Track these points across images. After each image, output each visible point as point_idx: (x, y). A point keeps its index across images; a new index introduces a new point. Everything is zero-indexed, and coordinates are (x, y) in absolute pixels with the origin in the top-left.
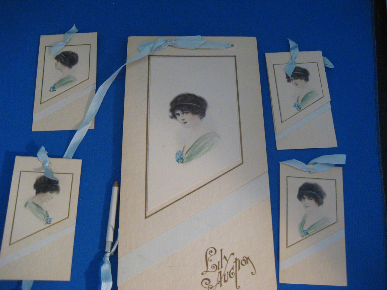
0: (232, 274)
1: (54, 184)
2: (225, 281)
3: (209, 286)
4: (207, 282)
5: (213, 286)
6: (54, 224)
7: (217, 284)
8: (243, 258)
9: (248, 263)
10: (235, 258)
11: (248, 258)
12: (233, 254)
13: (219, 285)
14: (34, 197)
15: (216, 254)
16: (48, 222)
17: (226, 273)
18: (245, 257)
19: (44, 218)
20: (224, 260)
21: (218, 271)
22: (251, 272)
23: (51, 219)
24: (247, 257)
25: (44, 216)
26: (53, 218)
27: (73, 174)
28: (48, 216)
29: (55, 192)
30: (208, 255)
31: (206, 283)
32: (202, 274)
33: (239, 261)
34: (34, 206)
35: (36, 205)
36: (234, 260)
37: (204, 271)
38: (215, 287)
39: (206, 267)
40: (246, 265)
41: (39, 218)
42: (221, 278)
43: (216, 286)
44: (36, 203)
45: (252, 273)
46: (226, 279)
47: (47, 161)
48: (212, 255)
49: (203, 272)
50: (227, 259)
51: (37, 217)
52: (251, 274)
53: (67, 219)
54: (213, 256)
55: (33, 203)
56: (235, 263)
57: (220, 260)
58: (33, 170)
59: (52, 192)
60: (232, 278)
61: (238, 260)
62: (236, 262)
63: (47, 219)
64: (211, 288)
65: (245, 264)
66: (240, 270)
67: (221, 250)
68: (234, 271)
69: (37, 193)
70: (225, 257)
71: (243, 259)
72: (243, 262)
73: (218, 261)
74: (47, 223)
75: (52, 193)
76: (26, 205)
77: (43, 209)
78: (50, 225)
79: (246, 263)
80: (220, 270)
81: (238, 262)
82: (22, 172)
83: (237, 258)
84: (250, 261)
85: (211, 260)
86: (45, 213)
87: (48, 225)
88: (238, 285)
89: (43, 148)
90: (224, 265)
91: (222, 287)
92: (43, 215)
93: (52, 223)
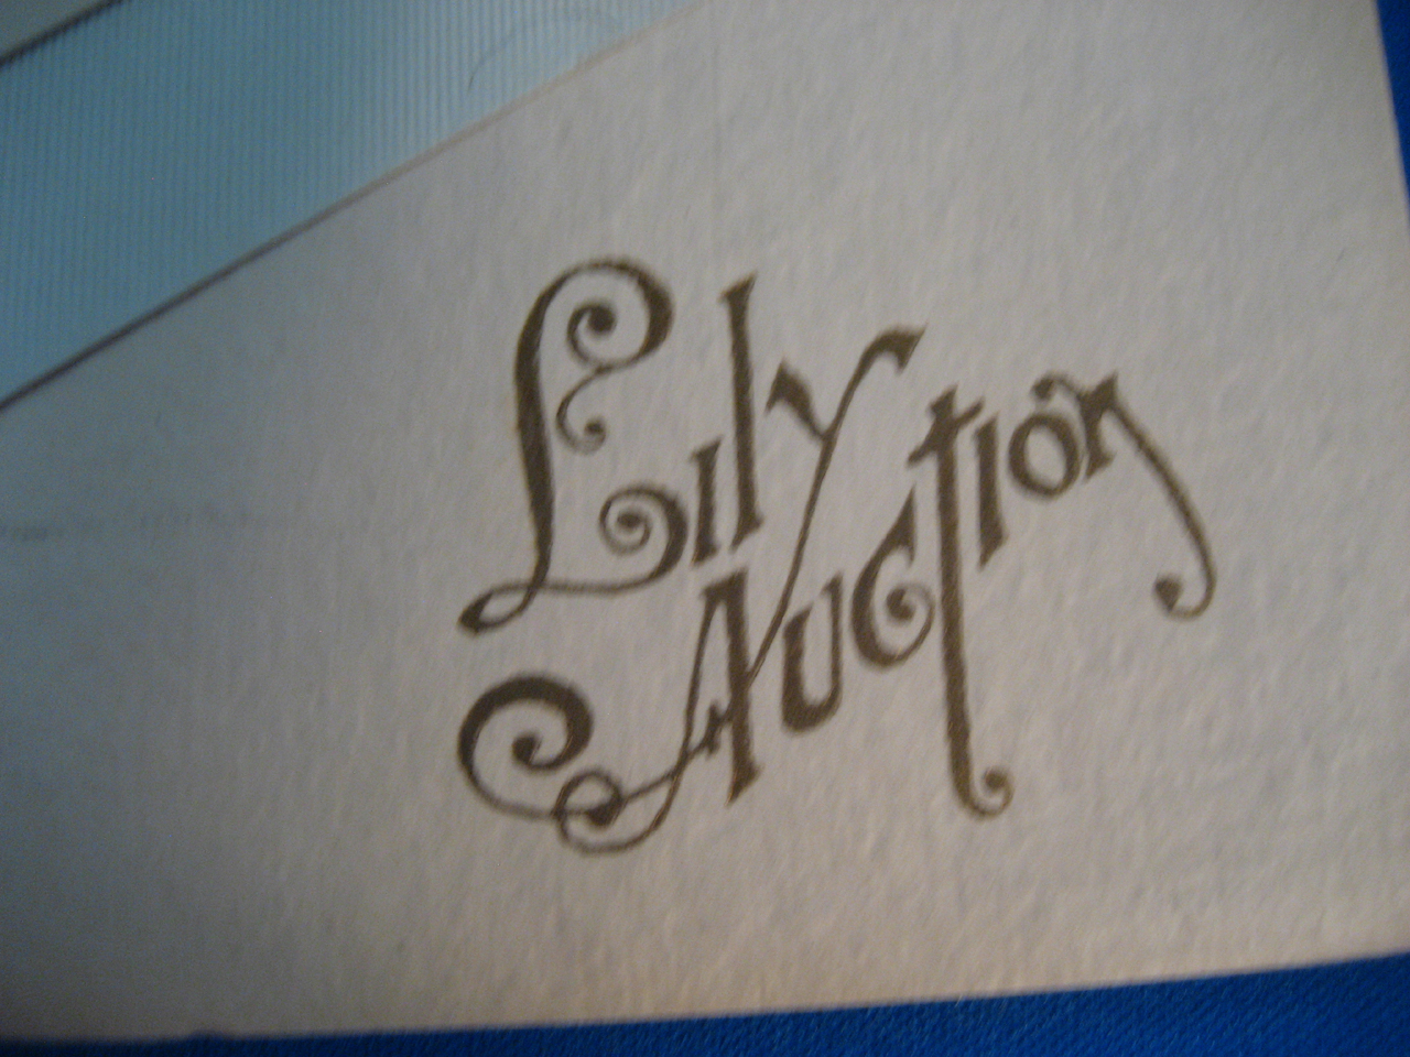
0: (899, 608)
2: (801, 714)
3: (568, 790)
4: (551, 729)
5: (631, 783)
7: (685, 756)
8: (1043, 389)
9: (1099, 460)
10: (936, 393)
11: (1101, 400)
12: (898, 345)
13: (712, 772)
15: (663, 351)
17: (809, 593)
18: (1064, 383)
20: (777, 430)
21: (691, 579)
22: (1149, 585)
24: (1089, 381)
30: (557, 370)
31: (524, 749)
32: (473, 620)
33: (986, 437)
36: (923, 427)
37: (495, 579)
38: (661, 795)
39: (526, 534)
40: (1085, 490)
42: (741, 677)
43: (675, 775)
45: (1167, 591)
46: (815, 687)
48: (603, 370)
49: (480, 604)
50: (824, 412)
52: (1150, 607)
54: (613, 381)
56: (930, 466)
57: (727, 430)
60: (892, 675)
61: (980, 420)
62: (939, 442)
64: (601, 816)
65: (1070, 475)
66: (1005, 555)
67: (738, 299)
68: (918, 569)
70: (790, 391)
71: (1027, 408)
72: (1044, 455)
73: (698, 441)
79: (1085, 456)
80: (720, 567)
81: (965, 446)
83: (962, 404)
84: (1127, 423)
85: (596, 428)
88: (984, 756)
90: (779, 491)
91: (755, 789)
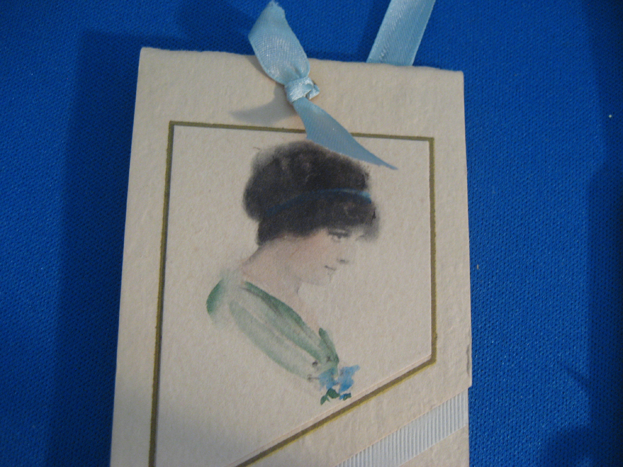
1: (346, 191)
6: (366, 398)
14: (254, 256)
16: (337, 388)
19: (311, 370)
23: (348, 372)
25: (313, 360)
26: (358, 368)
27: (431, 140)
28: (333, 358)
29: (357, 233)
34: (255, 307)
35: (267, 298)
41: (287, 368)
44: (263, 287)
47: (300, 75)
51: (279, 362)
53: (428, 369)
55: (251, 288)
58: (232, 121)
59: (339, 231)
63: (332, 372)
69: (265, 235)
74: (332, 394)
75: (339, 236)
76: (211, 302)
77: (304, 318)
78: (348, 401)
82: (177, 129)
86: (315, 342)
87: (336, 404)
89: (275, 12)
92: (304, 353)
93: (356, 393)
